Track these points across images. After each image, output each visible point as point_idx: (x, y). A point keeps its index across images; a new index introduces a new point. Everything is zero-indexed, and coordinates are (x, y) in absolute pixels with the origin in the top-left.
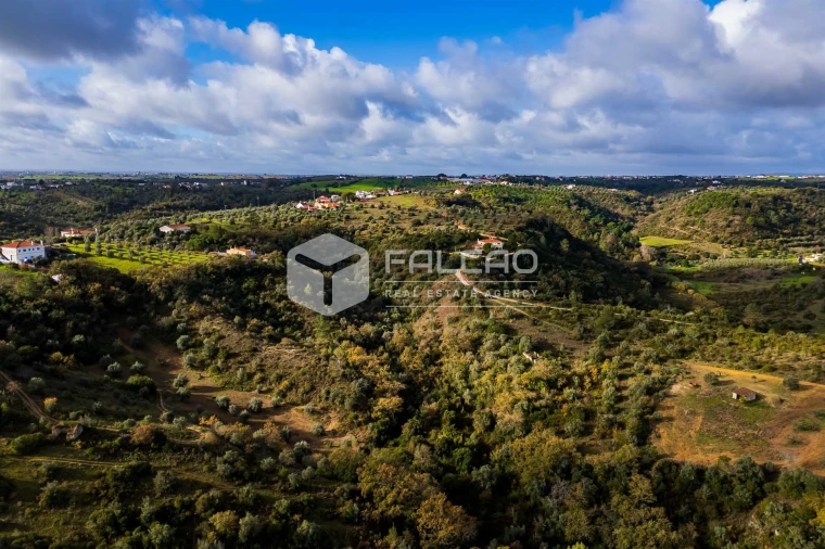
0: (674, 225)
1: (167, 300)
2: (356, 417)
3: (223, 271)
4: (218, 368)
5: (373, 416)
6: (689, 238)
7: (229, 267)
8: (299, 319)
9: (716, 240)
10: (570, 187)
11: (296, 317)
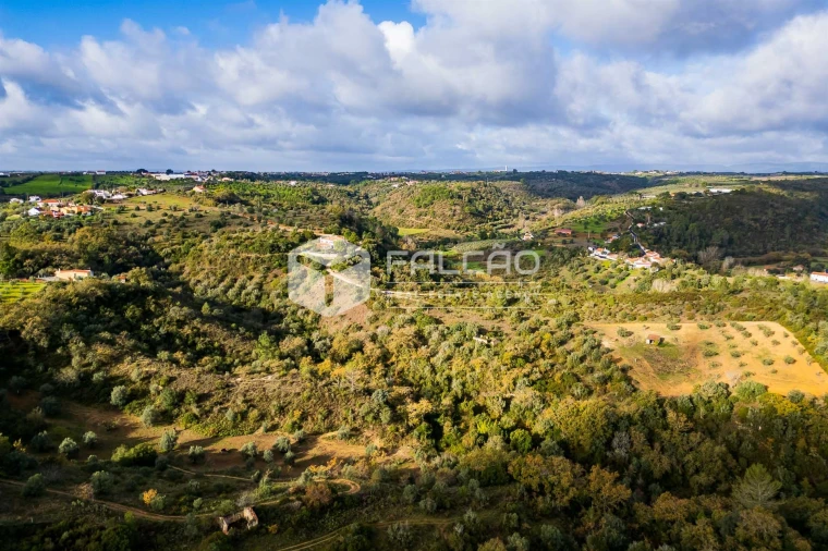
0: (408, 216)
1: (53, 347)
2: (397, 430)
3: (93, 299)
4: (195, 416)
5: (410, 424)
6: (426, 227)
7: (100, 293)
8: (216, 344)
9: (448, 227)
10: (293, 183)
11: (212, 343)
